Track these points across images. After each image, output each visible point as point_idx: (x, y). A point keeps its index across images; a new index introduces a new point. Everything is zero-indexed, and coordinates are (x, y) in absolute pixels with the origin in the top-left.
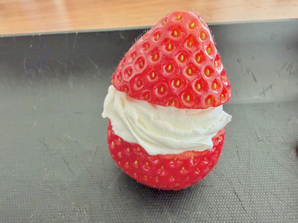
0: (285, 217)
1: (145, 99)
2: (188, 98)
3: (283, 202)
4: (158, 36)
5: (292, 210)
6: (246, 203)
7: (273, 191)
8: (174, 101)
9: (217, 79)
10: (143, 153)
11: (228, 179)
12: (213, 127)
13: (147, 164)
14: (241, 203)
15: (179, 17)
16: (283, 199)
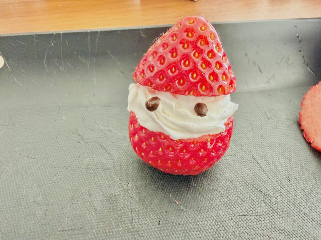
0: (293, 171)
1: (167, 91)
2: (204, 87)
3: (291, 161)
4: (175, 37)
5: (297, 166)
6: (263, 164)
7: (282, 154)
8: (192, 90)
9: (225, 72)
10: (167, 140)
11: (248, 149)
12: (224, 113)
13: (171, 149)
14: (259, 165)
15: (192, 21)
16: (290, 159)
